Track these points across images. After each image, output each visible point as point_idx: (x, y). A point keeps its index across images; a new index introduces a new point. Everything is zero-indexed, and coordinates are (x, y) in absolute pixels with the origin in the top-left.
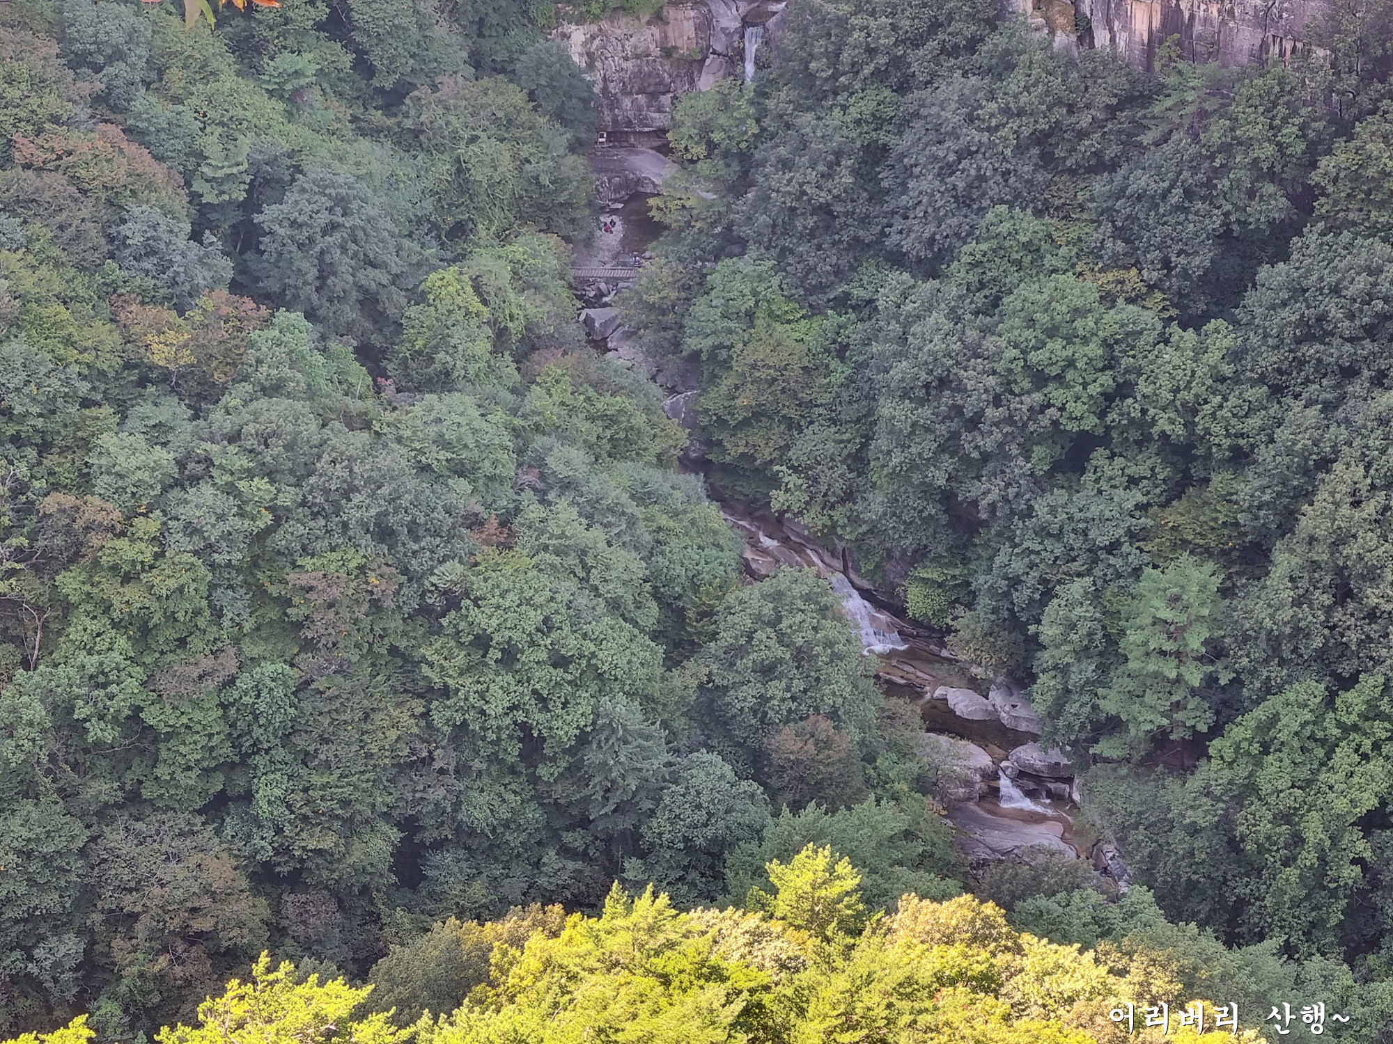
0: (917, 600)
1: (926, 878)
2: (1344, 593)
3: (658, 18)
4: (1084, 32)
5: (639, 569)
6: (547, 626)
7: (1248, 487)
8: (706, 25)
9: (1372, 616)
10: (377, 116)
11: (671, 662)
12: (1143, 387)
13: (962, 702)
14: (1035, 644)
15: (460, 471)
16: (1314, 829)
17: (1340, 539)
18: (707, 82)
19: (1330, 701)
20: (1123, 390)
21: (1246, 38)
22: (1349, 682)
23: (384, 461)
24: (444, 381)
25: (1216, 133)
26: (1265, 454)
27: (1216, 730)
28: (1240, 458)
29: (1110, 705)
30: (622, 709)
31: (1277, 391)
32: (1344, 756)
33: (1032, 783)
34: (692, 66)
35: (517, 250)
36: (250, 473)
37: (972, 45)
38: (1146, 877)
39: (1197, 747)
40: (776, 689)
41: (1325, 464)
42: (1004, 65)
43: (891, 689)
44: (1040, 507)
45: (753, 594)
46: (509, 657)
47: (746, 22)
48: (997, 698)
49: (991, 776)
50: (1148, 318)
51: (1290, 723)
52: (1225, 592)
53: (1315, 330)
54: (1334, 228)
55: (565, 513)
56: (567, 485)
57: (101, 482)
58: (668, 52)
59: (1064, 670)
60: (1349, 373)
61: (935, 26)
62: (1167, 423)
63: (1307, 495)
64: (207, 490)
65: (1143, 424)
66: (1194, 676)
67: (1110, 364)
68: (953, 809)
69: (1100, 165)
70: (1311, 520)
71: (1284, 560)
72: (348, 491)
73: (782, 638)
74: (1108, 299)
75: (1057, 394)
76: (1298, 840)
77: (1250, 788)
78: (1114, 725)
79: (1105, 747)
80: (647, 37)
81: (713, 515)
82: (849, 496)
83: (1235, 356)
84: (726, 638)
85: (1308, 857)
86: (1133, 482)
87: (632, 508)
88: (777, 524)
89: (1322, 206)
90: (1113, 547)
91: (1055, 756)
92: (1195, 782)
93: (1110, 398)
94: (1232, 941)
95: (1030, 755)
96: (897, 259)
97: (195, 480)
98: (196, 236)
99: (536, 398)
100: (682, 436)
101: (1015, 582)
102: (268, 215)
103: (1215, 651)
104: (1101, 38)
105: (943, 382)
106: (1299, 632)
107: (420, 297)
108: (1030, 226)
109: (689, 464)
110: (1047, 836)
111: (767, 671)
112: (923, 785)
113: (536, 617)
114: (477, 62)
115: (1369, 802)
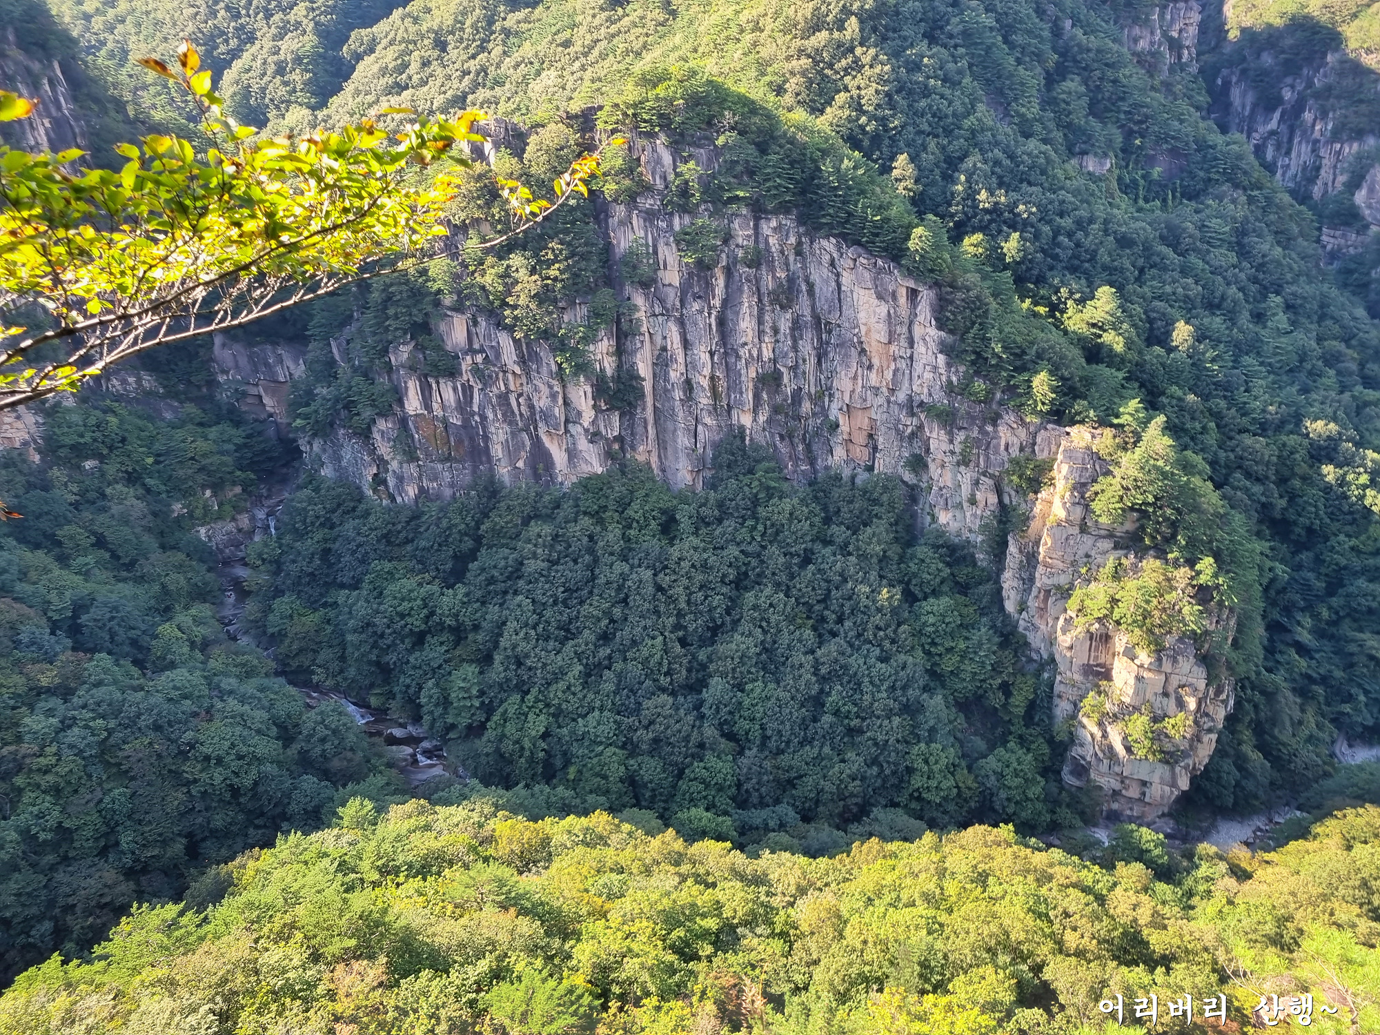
0: (374, 701)
1: (398, 798)
2: (519, 664)
3: (234, 519)
4: (393, 499)
5: (266, 716)
6: (233, 745)
7: (480, 637)
8: (253, 518)
9: (530, 669)
10: (124, 574)
11: (285, 747)
12: (439, 611)
13: (398, 732)
14: (420, 706)
15: (185, 697)
16: (527, 744)
17: (514, 647)
18: (257, 538)
19: (523, 700)
20: (432, 614)
21: (448, 492)
22: (528, 692)
23: (152, 700)
24: (172, 666)
25: (445, 523)
26: (484, 624)
27: (488, 719)
28: (476, 628)
29: (450, 720)
30: (268, 768)
31: (483, 603)
32: (531, 717)
33: (428, 754)
34: (251, 533)
35: (193, 611)
36: (94, 719)
37: (354, 509)
38: (475, 775)
39: (482, 727)
40: (328, 746)
41: (504, 623)
42: (367, 514)
43: (371, 735)
44: (412, 659)
45: (312, 714)
46: (219, 761)
47: (268, 515)
48: (410, 728)
49: (414, 755)
50: (435, 588)
51: (511, 711)
52: (481, 673)
53: (491, 581)
54: (490, 547)
55: (232, 703)
56: (231, 692)
57: (27, 738)
58: (240, 530)
59: (432, 713)
60: (505, 593)
61: (339, 505)
62: (449, 621)
63: (501, 635)
64: (76, 730)
65: (442, 623)
66: (477, 704)
67: (426, 606)
68: (402, 771)
69: (408, 541)
70: (503, 642)
71: (498, 658)
72: (139, 715)
73: (326, 727)
74: (420, 585)
75: (409, 620)
76: (522, 748)
77: (503, 736)
78: (453, 727)
79: (451, 735)
80: (231, 526)
81: (292, 690)
82: (341, 671)
83: (467, 595)
84: (305, 732)
85: (527, 753)
86: (442, 643)
87: (258, 694)
88: (316, 688)
89: (484, 541)
90: (440, 667)
91: (435, 743)
92: (484, 739)
93: (428, 617)
94: (508, 788)
95: (426, 744)
96: (342, 586)
97: (70, 727)
98: (53, 633)
99: (212, 663)
100: (274, 665)
101: (408, 687)
102: (84, 619)
103: (482, 693)
104: (399, 500)
105: (368, 625)
106: (508, 680)
107: (156, 637)
108: (388, 566)
109: (277, 674)
110: (438, 771)
111: (323, 740)
112: (390, 765)
113: (227, 744)
114: (163, 547)
115: (542, 730)
